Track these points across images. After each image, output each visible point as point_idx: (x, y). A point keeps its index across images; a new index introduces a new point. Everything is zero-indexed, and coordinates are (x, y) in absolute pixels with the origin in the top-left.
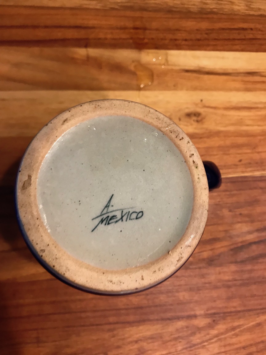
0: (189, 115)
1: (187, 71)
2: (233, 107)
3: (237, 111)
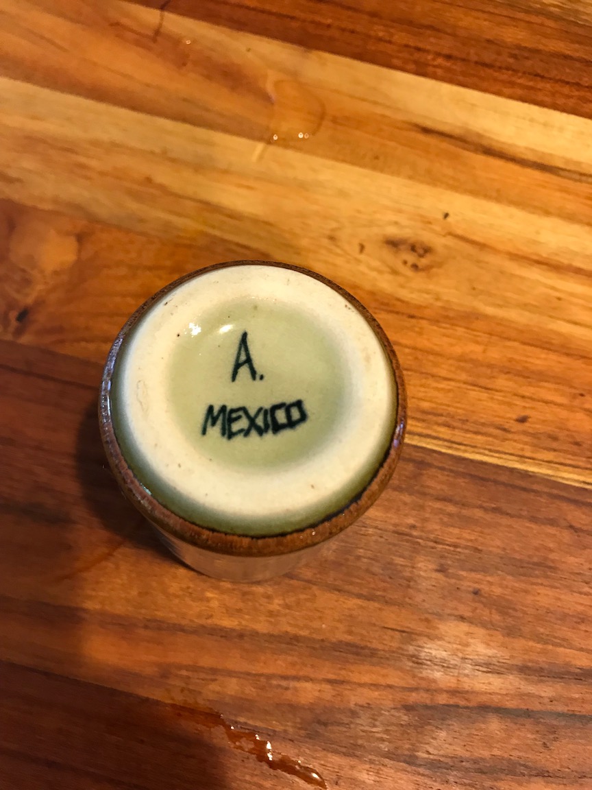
0: (393, 244)
1: (426, 131)
2: (541, 259)
3: (550, 274)
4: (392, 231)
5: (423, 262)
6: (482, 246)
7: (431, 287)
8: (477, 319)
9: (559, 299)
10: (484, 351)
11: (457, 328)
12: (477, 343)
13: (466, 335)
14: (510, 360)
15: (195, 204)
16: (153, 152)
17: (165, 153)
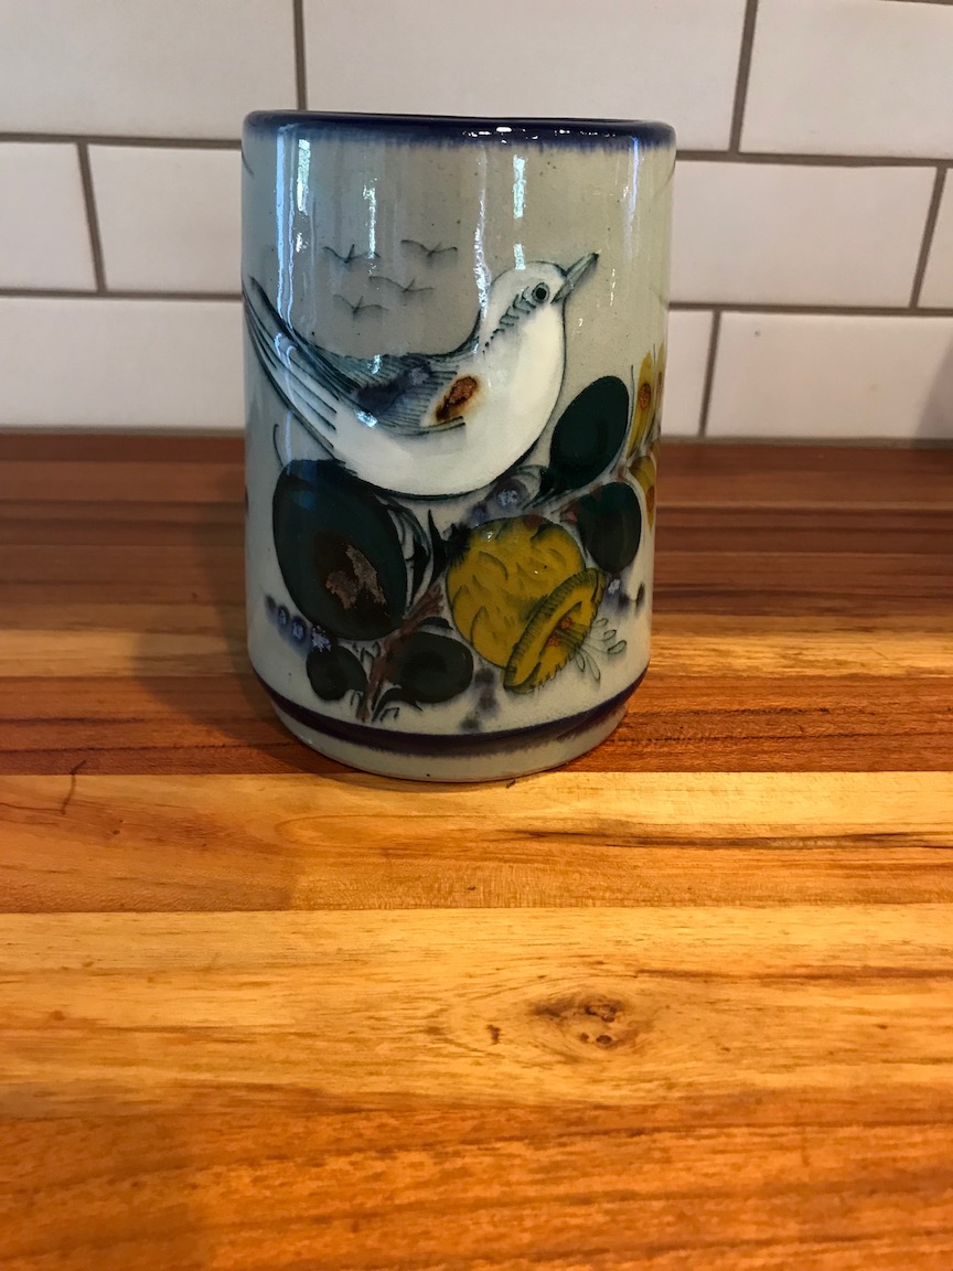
0: (551, 1012)
2: (816, 972)
3: (842, 991)
4: (539, 992)
5: (616, 1028)
6: (706, 977)
7: (649, 1067)
8: (759, 1102)
9: (883, 1027)
10: (806, 1162)
11: (734, 1131)
12: (783, 1148)
13: (757, 1139)
14: (864, 1165)
15: (155, 1035)
16: (66, 969)
17: (89, 964)
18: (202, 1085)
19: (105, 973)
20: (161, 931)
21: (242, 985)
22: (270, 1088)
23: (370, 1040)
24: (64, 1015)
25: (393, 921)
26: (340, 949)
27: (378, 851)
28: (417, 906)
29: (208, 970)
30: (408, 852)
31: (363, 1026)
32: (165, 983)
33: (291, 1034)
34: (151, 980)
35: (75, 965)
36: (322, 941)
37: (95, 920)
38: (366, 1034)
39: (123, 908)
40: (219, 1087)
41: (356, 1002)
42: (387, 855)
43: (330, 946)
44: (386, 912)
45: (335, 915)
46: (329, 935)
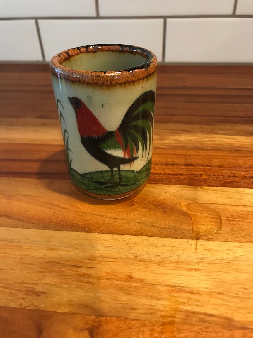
15: (166, 288)
16: (129, 258)
17: (136, 257)
18: (187, 311)
19: (143, 261)
20: (157, 245)
21: (191, 270)
22: (212, 315)
23: (244, 298)
24: (132, 277)
25: (239, 247)
26: (222, 258)
27: (225, 218)
28: (245, 242)
29: (177, 262)
30: (236, 219)
31: (240, 291)
32: (164, 266)
33: (214, 292)
34: (159, 265)
35: (132, 257)
36: (215, 254)
37: (134, 239)
38: (241, 295)
39: (142, 235)
40: (194, 313)
41: (234, 280)
42: (229, 220)
43: (218, 256)
44: (235, 243)
45: (217, 243)
46: (217, 251)
